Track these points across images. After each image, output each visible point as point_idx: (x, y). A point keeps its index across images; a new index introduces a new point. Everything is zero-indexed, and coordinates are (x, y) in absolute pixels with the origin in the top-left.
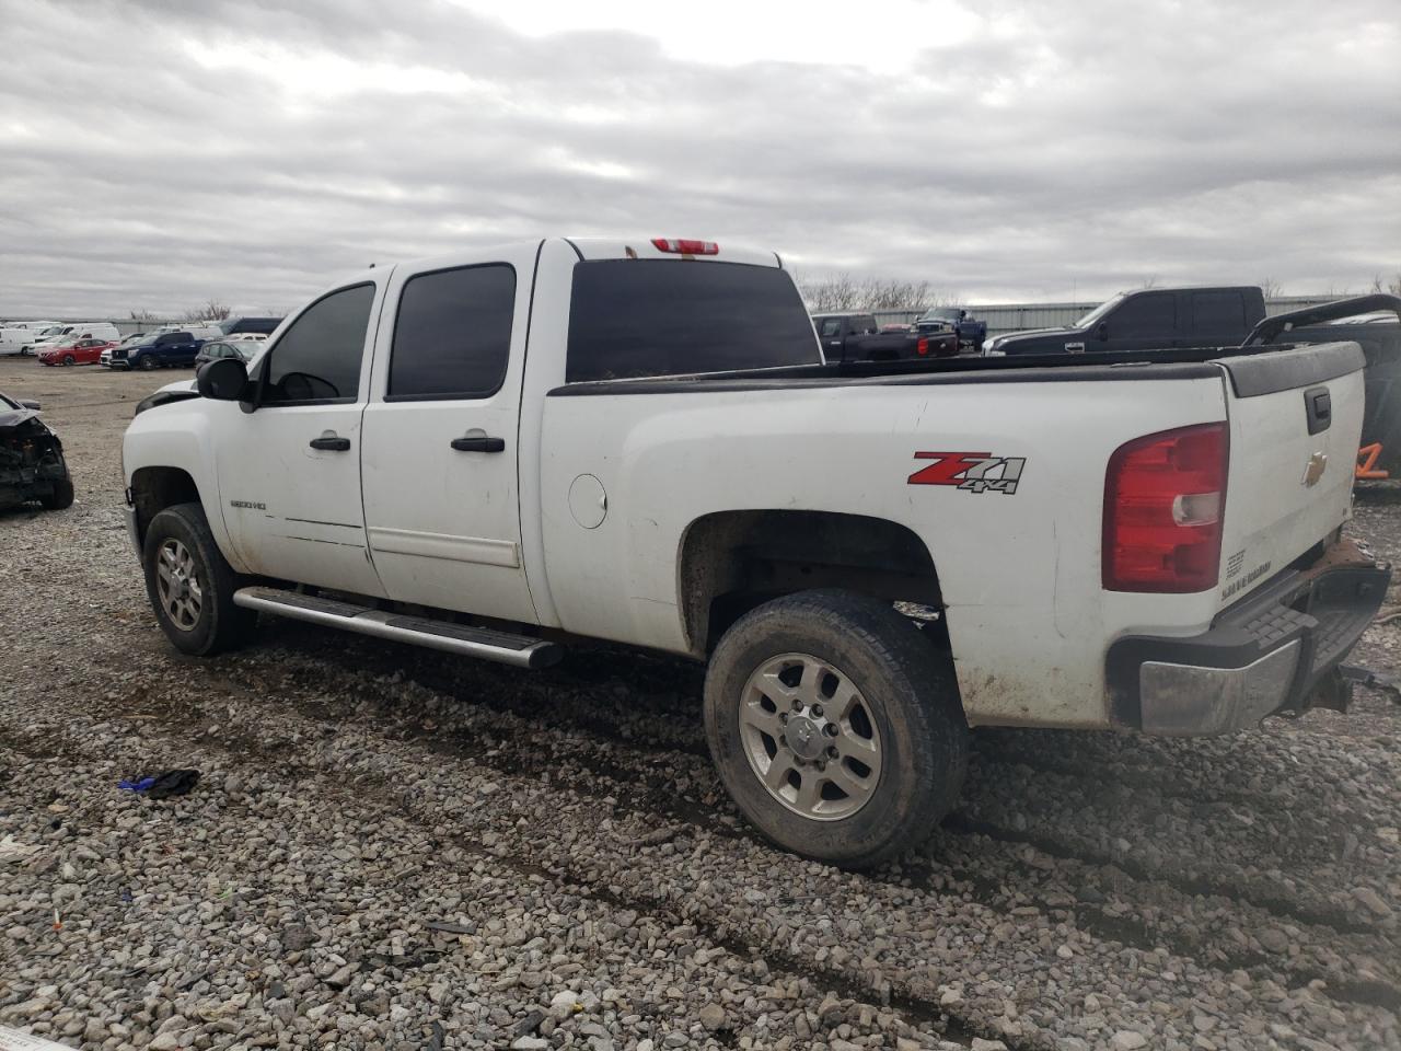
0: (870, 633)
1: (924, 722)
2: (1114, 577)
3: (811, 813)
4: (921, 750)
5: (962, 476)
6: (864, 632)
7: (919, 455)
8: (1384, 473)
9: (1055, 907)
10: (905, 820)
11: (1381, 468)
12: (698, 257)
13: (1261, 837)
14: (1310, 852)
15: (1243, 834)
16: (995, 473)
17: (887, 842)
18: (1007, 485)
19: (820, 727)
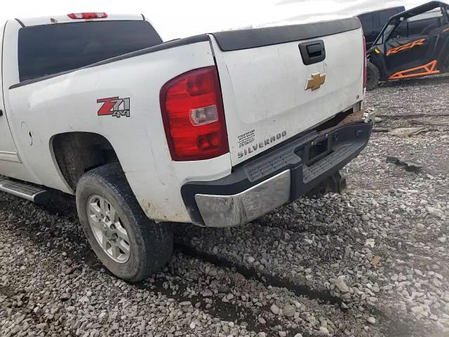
0: (113, 185)
1: (136, 223)
2: (177, 155)
3: (116, 258)
4: (137, 235)
5: (112, 110)
6: (110, 185)
7: (99, 101)
8: (438, 71)
9: (205, 297)
10: (140, 265)
11: (438, 69)
12: (94, 20)
13: (315, 248)
14: (332, 255)
15: (308, 248)
16: (121, 107)
17: (137, 274)
18: (126, 112)
19: (109, 226)
